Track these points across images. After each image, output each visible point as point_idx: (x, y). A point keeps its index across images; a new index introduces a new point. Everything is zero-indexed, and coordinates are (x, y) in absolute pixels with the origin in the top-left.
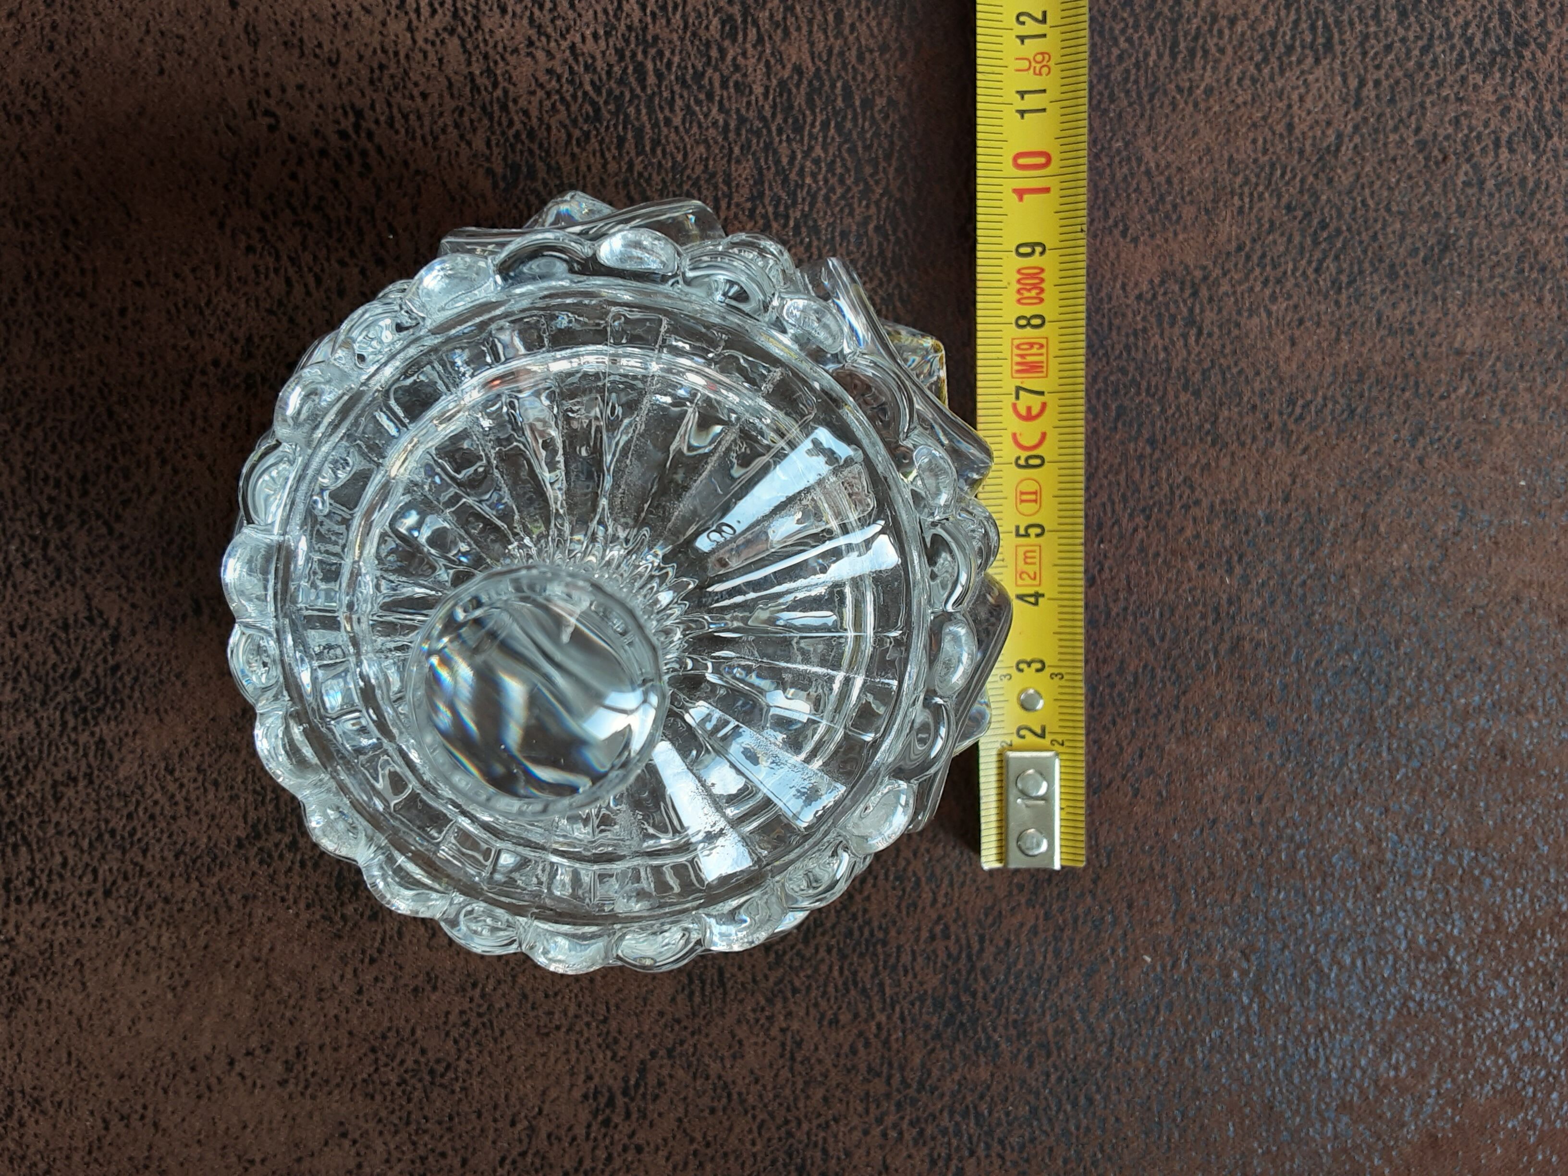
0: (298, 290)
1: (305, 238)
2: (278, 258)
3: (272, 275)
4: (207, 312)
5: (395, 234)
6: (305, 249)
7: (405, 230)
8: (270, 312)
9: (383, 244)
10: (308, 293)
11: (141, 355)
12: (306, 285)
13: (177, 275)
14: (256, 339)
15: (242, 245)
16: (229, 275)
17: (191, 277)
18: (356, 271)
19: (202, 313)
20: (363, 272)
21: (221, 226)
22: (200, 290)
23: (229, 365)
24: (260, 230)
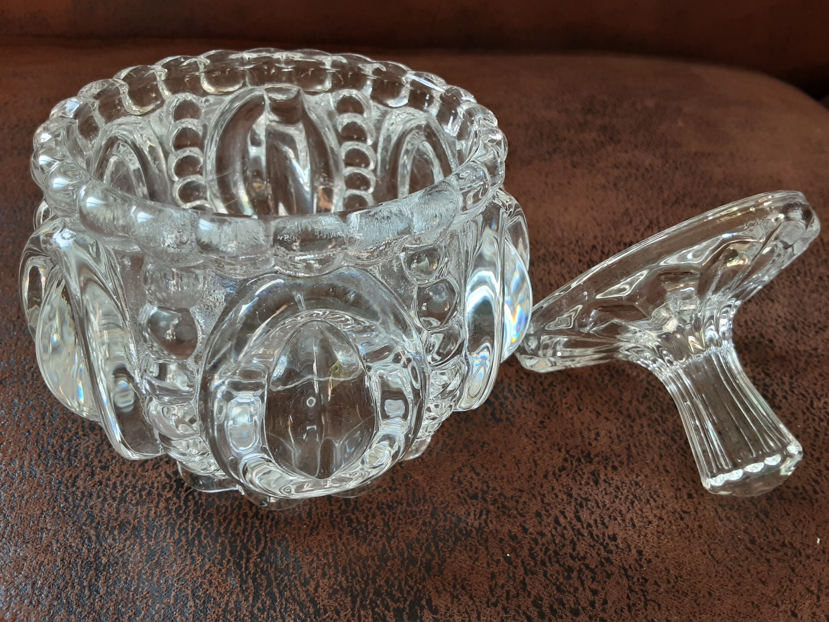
0: (570, 515)
1: (574, 549)
2: (591, 534)
3: (592, 522)
4: (631, 497)
5: (505, 558)
6: (572, 541)
7: (499, 561)
8: (587, 500)
9: (514, 550)
10: (563, 513)
11: (667, 471)
12: (565, 517)
13: (661, 518)
14: (592, 483)
15: (619, 541)
16: (624, 521)
17: (651, 518)
18: (531, 530)
19: (635, 497)
20: (525, 530)
21: (640, 553)
22: (641, 510)
23: (605, 468)
24: (611, 552)
